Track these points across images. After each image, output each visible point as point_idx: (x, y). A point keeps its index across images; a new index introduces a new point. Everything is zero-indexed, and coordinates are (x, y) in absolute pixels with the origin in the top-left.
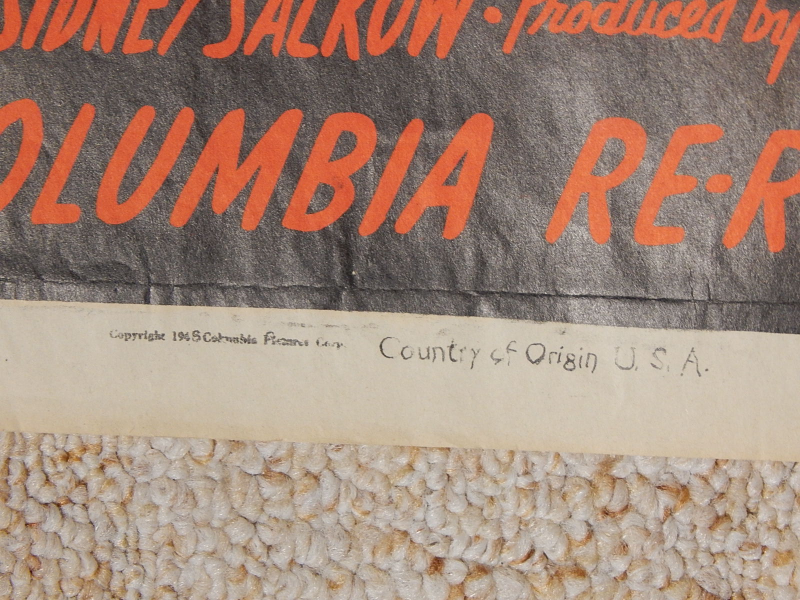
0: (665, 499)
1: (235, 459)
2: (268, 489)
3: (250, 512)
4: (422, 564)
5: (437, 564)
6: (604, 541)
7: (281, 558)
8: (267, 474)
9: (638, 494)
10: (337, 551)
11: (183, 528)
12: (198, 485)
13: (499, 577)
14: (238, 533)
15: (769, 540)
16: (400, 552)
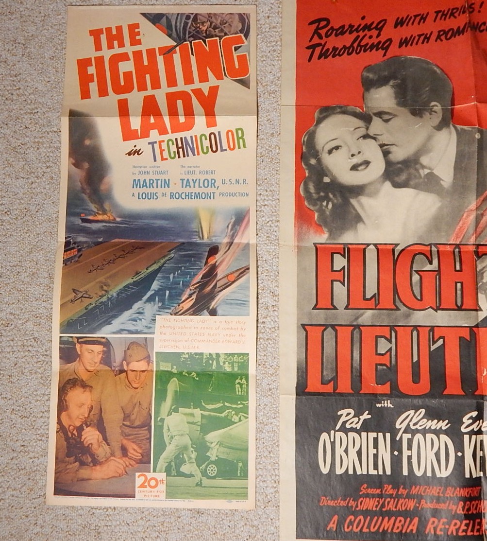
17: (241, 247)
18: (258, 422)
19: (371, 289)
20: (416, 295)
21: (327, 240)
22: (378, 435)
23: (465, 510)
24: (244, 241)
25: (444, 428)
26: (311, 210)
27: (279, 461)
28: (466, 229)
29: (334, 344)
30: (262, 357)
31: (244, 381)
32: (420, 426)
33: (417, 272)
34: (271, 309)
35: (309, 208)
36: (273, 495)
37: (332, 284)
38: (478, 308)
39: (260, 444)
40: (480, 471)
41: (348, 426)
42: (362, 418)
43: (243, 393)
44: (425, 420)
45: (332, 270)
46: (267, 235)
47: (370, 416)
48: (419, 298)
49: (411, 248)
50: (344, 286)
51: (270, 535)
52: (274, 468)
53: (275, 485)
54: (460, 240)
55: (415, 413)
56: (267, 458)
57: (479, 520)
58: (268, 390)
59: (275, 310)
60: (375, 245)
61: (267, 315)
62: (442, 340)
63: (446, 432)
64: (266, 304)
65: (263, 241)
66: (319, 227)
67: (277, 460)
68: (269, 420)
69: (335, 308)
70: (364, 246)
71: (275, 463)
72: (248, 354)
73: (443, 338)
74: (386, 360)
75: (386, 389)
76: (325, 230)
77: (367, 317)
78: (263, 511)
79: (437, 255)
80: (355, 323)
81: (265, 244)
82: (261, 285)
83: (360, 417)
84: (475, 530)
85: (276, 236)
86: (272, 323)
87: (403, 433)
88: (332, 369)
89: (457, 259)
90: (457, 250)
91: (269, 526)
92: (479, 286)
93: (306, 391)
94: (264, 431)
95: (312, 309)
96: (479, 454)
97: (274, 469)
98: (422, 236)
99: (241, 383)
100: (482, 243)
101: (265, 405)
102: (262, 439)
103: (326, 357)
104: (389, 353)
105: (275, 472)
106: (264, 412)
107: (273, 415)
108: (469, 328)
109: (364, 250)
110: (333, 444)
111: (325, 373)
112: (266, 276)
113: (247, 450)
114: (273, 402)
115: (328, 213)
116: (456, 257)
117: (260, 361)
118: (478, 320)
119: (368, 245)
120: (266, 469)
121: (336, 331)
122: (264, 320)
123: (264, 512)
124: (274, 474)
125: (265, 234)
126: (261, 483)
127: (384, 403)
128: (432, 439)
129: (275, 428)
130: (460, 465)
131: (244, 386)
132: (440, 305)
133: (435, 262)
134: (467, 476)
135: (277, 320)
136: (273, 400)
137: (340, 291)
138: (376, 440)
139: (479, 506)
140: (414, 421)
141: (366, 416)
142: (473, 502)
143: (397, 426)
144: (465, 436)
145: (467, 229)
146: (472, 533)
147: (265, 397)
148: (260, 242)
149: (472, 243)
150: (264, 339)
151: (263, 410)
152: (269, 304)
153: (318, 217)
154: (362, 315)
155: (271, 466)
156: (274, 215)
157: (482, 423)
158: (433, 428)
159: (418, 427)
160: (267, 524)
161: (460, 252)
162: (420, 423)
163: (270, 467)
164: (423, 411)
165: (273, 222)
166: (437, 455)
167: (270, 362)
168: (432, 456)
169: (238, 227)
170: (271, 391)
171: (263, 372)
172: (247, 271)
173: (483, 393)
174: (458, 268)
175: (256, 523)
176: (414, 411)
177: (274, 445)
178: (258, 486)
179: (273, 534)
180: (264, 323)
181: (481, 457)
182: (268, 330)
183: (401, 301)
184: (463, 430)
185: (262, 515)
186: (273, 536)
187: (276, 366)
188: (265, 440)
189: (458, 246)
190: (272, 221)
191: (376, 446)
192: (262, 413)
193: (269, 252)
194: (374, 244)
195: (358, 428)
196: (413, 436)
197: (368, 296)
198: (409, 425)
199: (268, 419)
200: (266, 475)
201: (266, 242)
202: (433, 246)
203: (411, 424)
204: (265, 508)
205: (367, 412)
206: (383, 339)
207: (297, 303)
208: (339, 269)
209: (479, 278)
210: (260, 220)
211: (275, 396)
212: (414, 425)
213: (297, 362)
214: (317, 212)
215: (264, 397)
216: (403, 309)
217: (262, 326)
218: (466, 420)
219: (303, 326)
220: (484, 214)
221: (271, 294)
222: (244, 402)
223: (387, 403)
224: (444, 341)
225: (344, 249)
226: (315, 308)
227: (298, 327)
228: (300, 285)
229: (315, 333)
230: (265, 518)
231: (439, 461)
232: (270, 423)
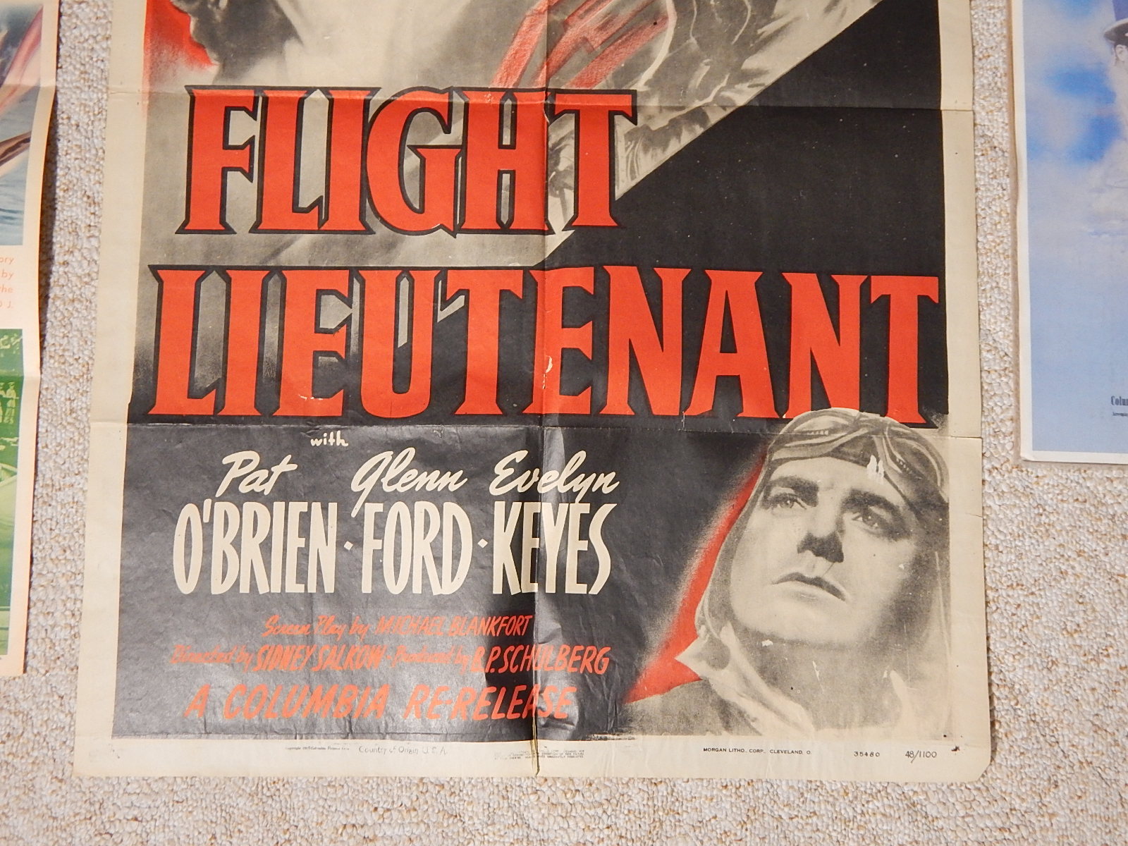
0: (437, 788)
1: (320, 781)
2: (329, 789)
3: (324, 796)
4: (372, 809)
5: (376, 809)
6: (421, 800)
7: (333, 809)
8: (329, 785)
9: (431, 787)
10: (348, 806)
11: (306, 801)
12: (310, 789)
13: (392, 811)
14: (321, 802)
15: (466, 798)
16: (365, 806)
17: (19, 94)
18: (40, 482)
19: (312, 188)
20: (412, 200)
21: (216, 79)
22: (310, 507)
23: (489, 663)
24: (29, 82)
25: (452, 488)
26: (181, 11)
27: (84, 568)
28: (528, 55)
29: (223, 309)
30: (57, 338)
31: (11, 393)
32: (404, 485)
33: (414, 148)
34: (83, 233)
35: (177, 8)
36: (69, 642)
37: (224, 177)
38: (546, 229)
39: (43, 532)
40: (532, 581)
41: (244, 488)
42: (277, 470)
43: (6, 418)
44: (414, 472)
45: (226, 146)
46: (82, 68)
47: (294, 467)
48: (417, 206)
49: (407, 97)
50: (251, 181)
51: (58, 732)
52: (72, 583)
53: (73, 622)
54: (515, 80)
55: (394, 458)
56: (56, 562)
57: (524, 688)
58: (68, 412)
59: (93, 236)
60: (326, 90)
61: (74, 246)
62: (462, 298)
63: (458, 497)
64: (72, 222)
65: (72, 82)
66: (198, 49)
67: (80, 567)
68: (67, 478)
69: (228, 230)
70: (302, 95)
71: (74, 574)
72: (19, 332)
73: (466, 292)
74: (337, 343)
75: (334, 405)
76: (213, 56)
77: (300, 248)
78: (44, 678)
79: (462, 114)
80: (272, 263)
81: (78, 88)
82: (63, 179)
83: (273, 469)
84: (511, 709)
85: (102, 71)
86: (85, 263)
87: (367, 501)
88: (215, 364)
89: (507, 122)
90: (509, 102)
91: (54, 712)
92: (549, 179)
93: (151, 412)
94: (54, 503)
95: (176, 233)
96: (528, 543)
97: (72, 587)
98: (429, 70)
99: (4, 396)
100: (563, 88)
101: (59, 444)
102: (49, 522)
103: (202, 338)
104: (344, 328)
105: (73, 592)
106: (55, 462)
107: (75, 466)
108: (522, 271)
109: (301, 102)
110: (208, 527)
111: (197, 374)
112: (76, 159)
113: (10, 545)
114: (76, 438)
115: (218, 17)
116: (505, 118)
117: (53, 349)
118: (544, 253)
119: (310, 90)
120: (53, 587)
121: (228, 281)
122: (66, 258)
123: (47, 682)
124: (72, 596)
125: (78, 66)
126: (41, 618)
127: (328, 437)
128: (426, 514)
129: (79, 497)
130: (482, 567)
131: (9, 404)
132: (463, 221)
133: (457, 127)
134: (498, 589)
135: (96, 258)
136: (76, 434)
137: (242, 191)
138: (305, 518)
139: (525, 657)
140: (392, 473)
141: (286, 466)
142: (512, 648)
143: (355, 487)
144: (497, 503)
145: (531, 56)
146: (503, 715)
147: (59, 427)
148: (66, 85)
149: (540, 86)
150: (63, 300)
151: (54, 457)
152: (79, 223)
153: (197, 27)
154: (288, 245)
155: (68, 581)
156: (101, 25)
157: (540, 476)
158: (429, 488)
159: (397, 487)
160: (50, 707)
161: (514, 107)
162: (404, 480)
163: (62, 582)
164: (412, 452)
165: (99, 38)
166: (436, 547)
167: (75, 351)
168: (424, 549)
169: (15, 50)
170: (74, 415)
171: (59, 372)
172: (24, 145)
173: (542, 409)
174: (507, 140)
175: (25, 705)
176: (392, 453)
177: (76, 534)
178: (33, 624)
179: (64, 728)
180: (66, 263)
181: (534, 550)
182: (74, 279)
183: (377, 215)
184: (494, 490)
185: (41, 687)
186: (63, 733)
187: (87, 359)
188: (54, 523)
189: (509, 93)
190: (95, 38)
191: (305, 531)
192: (51, 464)
193: (85, 106)
194: (321, 89)
195: (266, 493)
196: (387, 509)
197: (304, 202)
198: (379, 483)
199: (64, 478)
200: (53, 599)
201: (78, 85)
202: (455, 94)
203: (385, 481)
204: (47, 672)
205: (289, 457)
206: (333, 297)
207: (143, 220)
208: (241, 143)
209: (551, 162)
210: (68, 34)
211: (82, 426)
212: (391, 483)
213: (136, 348)
214: (194, 16)
215: (56, 427)
216: (381, 231)
217: (61, 269)
218: (502, 470)
219: (154, 269)
220: (570, 23)
221: (85, 199)
222: (8, 440)
223: (335, 438)
224: (467, 301)
225: (256, 99)
226: (182, 230)
227: (142, 273)
228: (152, 181)
229: (180, 286)
230: (48, 694)
231: (438, 560)
232: (68, 484)
